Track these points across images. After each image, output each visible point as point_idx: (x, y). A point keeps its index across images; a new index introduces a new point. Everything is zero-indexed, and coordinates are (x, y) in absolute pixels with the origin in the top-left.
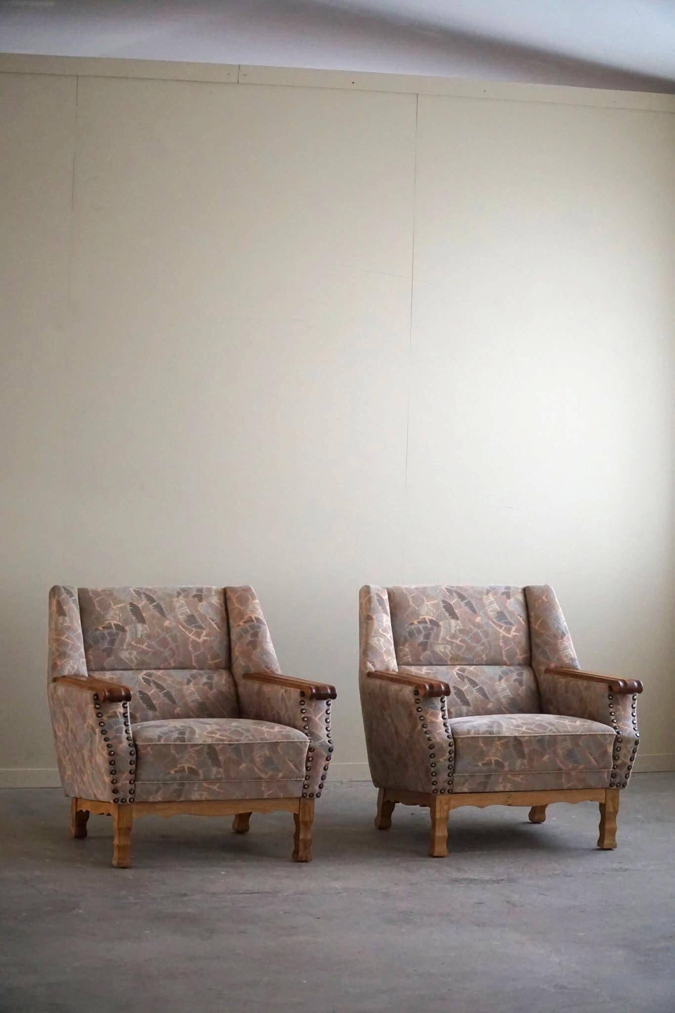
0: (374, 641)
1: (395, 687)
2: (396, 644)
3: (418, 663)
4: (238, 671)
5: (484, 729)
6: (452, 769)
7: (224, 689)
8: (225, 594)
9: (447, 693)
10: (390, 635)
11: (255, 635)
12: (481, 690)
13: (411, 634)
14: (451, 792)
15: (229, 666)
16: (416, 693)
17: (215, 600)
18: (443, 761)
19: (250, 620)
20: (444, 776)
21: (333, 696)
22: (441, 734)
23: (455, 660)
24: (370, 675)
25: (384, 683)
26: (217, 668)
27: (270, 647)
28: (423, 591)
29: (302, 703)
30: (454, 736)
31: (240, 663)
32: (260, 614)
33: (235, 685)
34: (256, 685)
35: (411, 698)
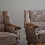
0: (26, 19)
1: (30, 26)
2: (30, 19)
3: (33, 22)
4: (6, 24)
5: (44, 33)
6: (39, 39)
7: (4, 27)
8: (4, 12)
9: (38, 27)
10: (29, 18)
11: (8, 18)
12: (43, 26)
13: (32, 17)
14: (38, 43)
15: (4, 23)
16: (33, 28)
17: (2, 13)
18: (37, 38)
19: (7, 16)
20: (37, 40)
21: (20, 29)
22: (37, 34)
23: (39, 21)
24: (26, 24)
25: (28, 26)
26: (2, 24)
27: (11, 20)
28: (34, 11)
29: (15, 30)
30: (39, 34)
31: (6, 23)
32: (9, 15)
33: (5, 26)
34: (8, 26)
35: (32, 28)
